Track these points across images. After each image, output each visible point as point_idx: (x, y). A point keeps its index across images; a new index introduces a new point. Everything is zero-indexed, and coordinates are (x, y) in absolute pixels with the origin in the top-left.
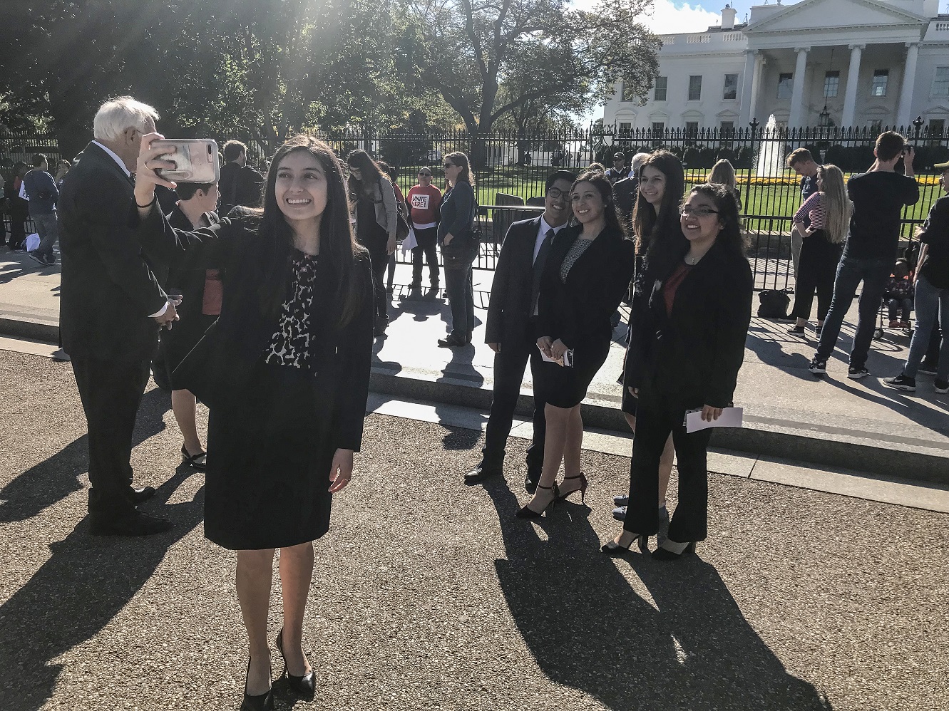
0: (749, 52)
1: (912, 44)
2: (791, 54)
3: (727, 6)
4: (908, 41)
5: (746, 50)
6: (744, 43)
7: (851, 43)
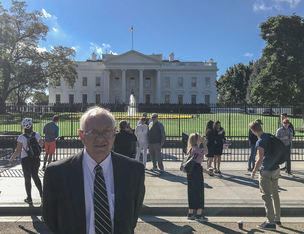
0: (106, 70)
1: (158, 70)
2: (120, 71)
3: (93, 53)
4: (157, 69)
5: (104, 69)
6: (103, 66)
7: (139, 69)
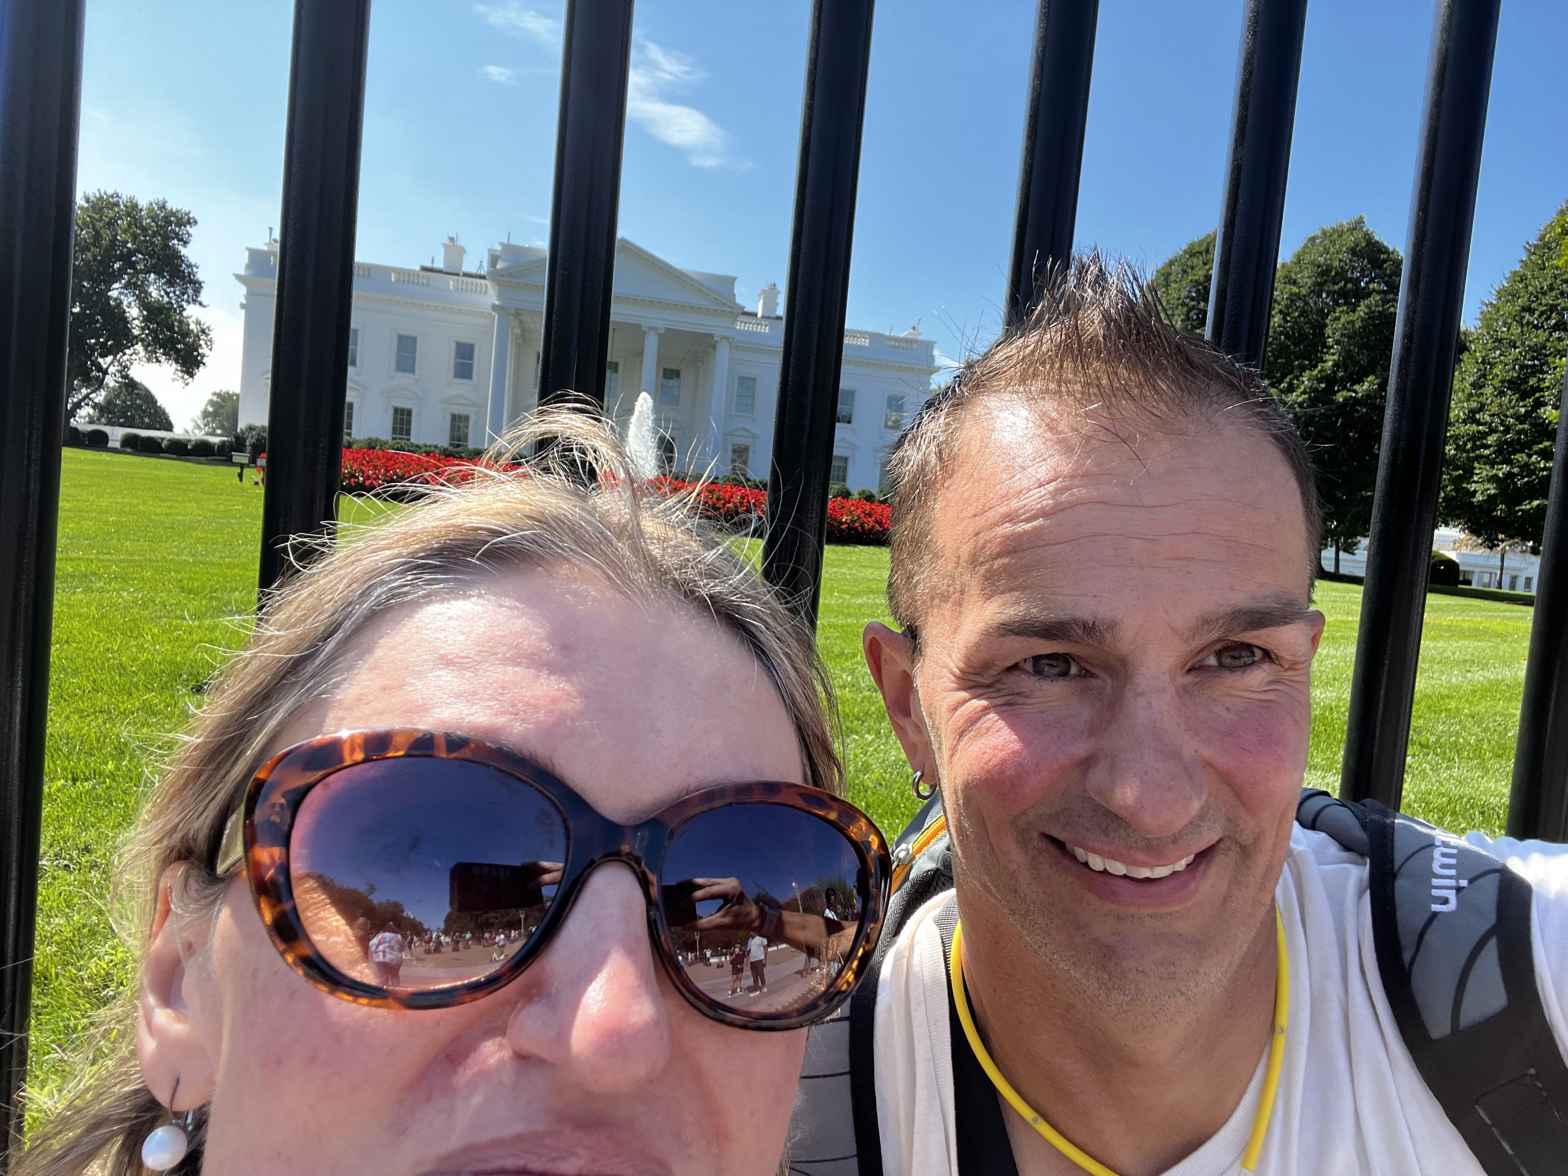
0: (499, 309)
1: (723, 338)
3: (452, 239)
4: (718, 333)
5: (495, 307)
6: (490, 296)
7: (646, 323)
